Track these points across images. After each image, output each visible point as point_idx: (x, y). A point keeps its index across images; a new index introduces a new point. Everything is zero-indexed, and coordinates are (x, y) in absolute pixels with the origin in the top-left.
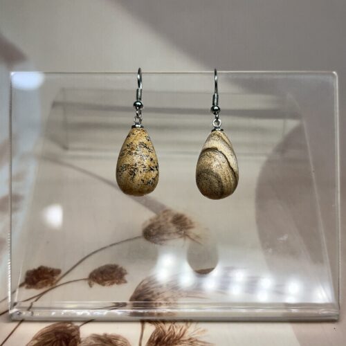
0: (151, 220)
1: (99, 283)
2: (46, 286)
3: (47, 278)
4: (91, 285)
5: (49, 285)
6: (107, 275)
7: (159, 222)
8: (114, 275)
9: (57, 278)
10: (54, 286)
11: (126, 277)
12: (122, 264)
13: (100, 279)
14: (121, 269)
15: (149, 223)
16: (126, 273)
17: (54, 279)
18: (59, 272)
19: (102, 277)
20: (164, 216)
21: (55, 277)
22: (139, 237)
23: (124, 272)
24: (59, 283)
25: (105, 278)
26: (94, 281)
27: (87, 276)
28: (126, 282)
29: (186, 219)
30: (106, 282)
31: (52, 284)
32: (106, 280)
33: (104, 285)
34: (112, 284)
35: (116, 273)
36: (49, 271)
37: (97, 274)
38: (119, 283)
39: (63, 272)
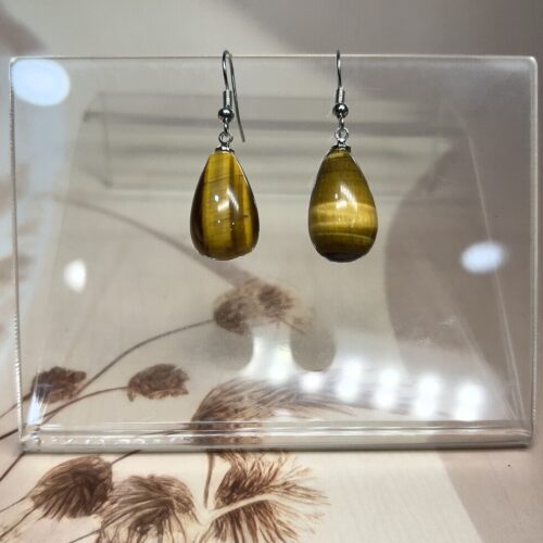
0: (226, 295)
1: (144, 394)
2: (62, 398)
3: (63, 386)
4: (131, 398)
5: (66, 397)
6: (158, 382)
7: (240, 298)
8: (168, 381)
9: (79, 385)
10: (73, 399)
11: (187, 385)
12: (180, 363)
13: (147, 388)
14: (179, 371)
15: (224, 300)
16: (187, 379)
17: (74, 388)
18: (83, 376)
19: (149, 386)
20: (247, 290)
21: (76, 385)
22: (208, 322)
23: (183, 376)
24: (82, 394)
25: (153, 386)
26: (136, 391)
27: (125, 383)
28: (186, 393)
29: (280, 293)
30: (156, 393)
31: (71, 396)
32: (156, 390)
33: (151, 397)
34: (165, 395)
35: (170, 378)
36: (68, 375)
37: (142, 381)
38: (175, 394)
39: (89, 377)
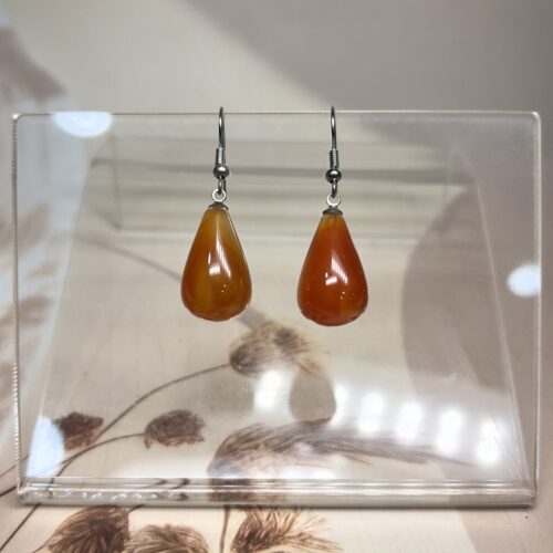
0: (243, 338)
1: (161, 441)
2: (80, 445)
3: (80, 432)
4: (148, 445)
5: (84, 443)
6: (174, 429)
7: (256, 342)
8: (184, 428)
9: (96, 432)
10: (91, 445)
11: (204, 433)
12: (197, 409)
13: (163, 434)
14: (195, 419)
15: (240, 343)
16: (202, 426)
17: (92, 435)
18: (100, 421)
19: (165, 431)
20: (263, 333)
21: (94, 431)
22: (223, 366)
23: (198, 423)
24: (97, 443)
25: (170, 433)
26: (153, 437)
27: (142, 430)
28: (202, 440)
30: (172, 440)
31: (88, 444)
32: (172, 436)
33: (167, 444)
34: (181, 442)
35: (186, 424)
36: (85, 421)
37: (158, 427)
38: (192, 441)
39: (106, 423)
